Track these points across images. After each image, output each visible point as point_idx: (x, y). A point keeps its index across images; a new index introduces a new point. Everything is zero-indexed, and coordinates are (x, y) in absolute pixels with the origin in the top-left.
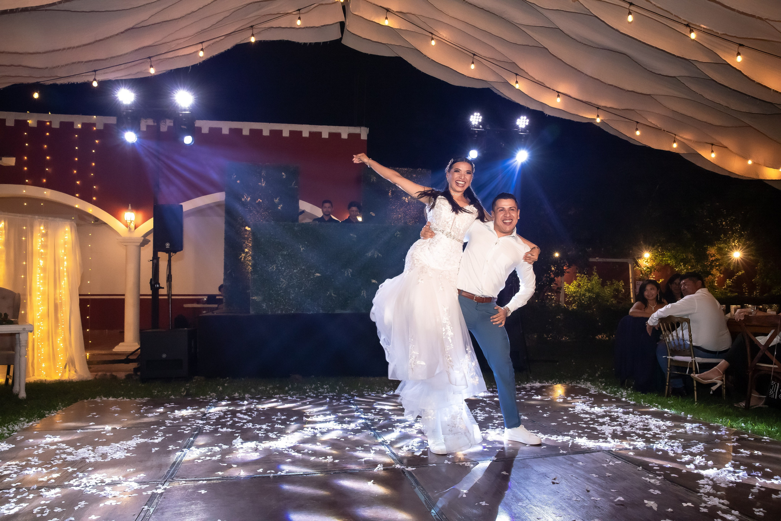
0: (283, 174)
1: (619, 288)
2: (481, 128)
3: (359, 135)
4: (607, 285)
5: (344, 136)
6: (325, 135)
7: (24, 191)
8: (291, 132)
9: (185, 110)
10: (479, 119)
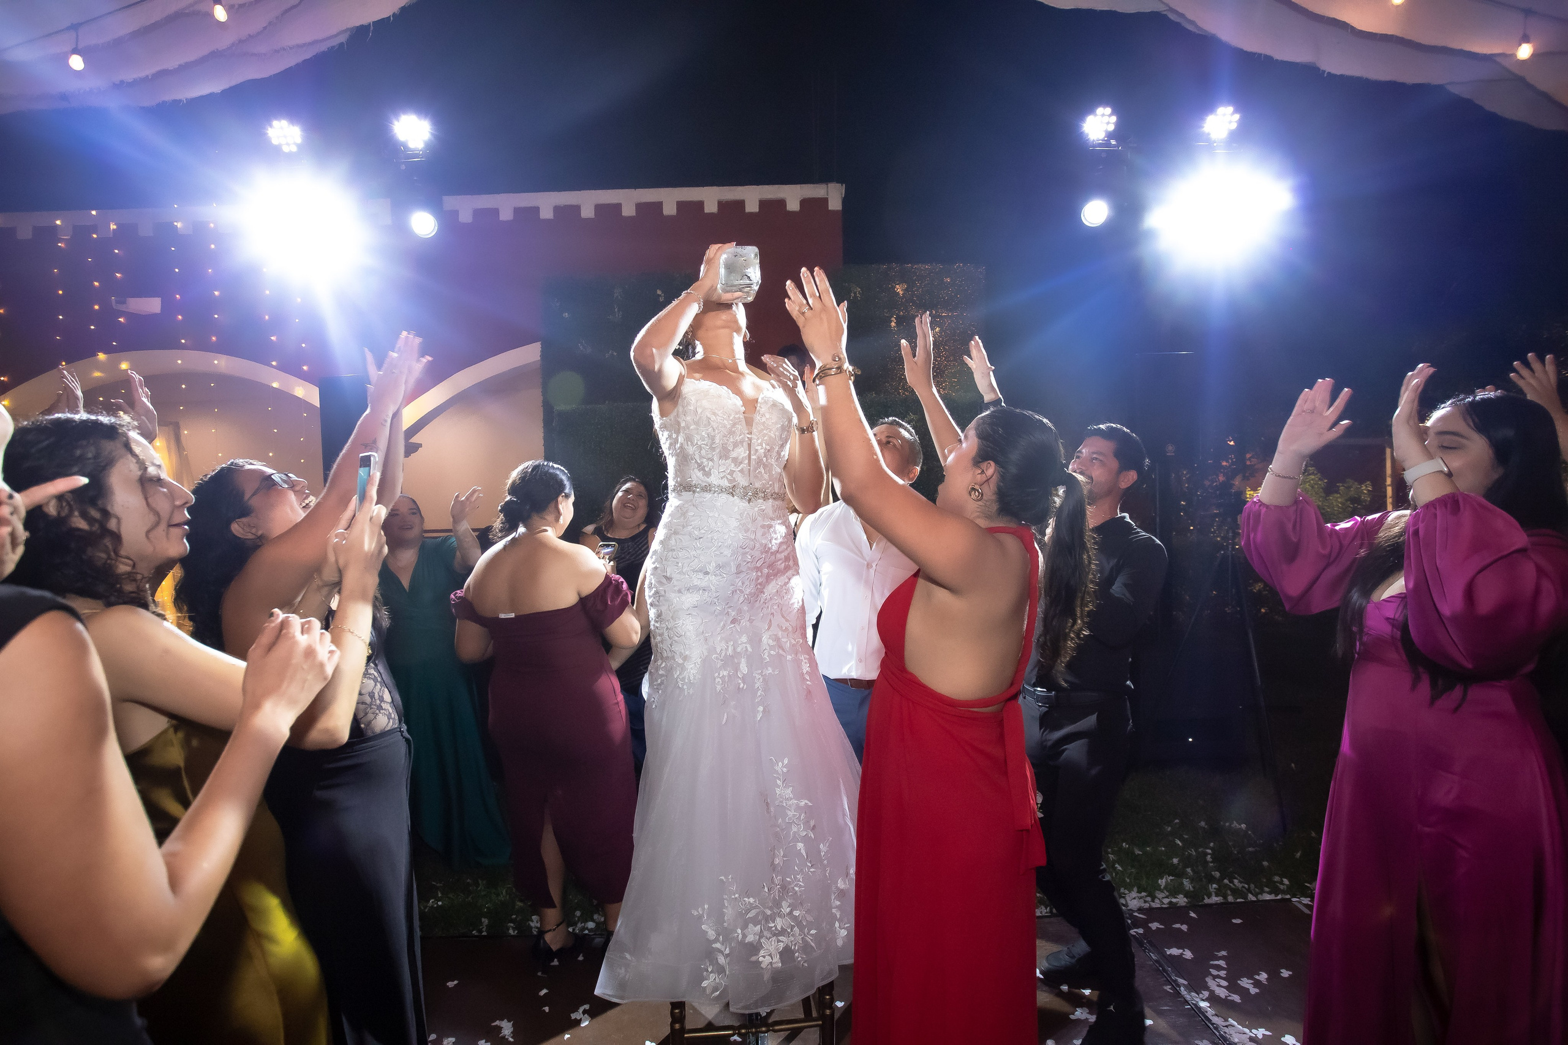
0: (659, 292)
1: (1360, 497)
2: (1114, 146)
3: (824, 201)
4: (1337, 492)
5: (793, 206)
6: (752, 207)
7: (179, 362)
8: (681, 205)
9: (417, 156)
10: (1108, 123)
